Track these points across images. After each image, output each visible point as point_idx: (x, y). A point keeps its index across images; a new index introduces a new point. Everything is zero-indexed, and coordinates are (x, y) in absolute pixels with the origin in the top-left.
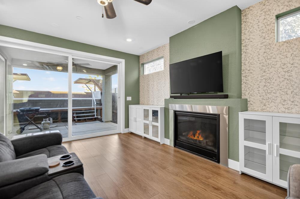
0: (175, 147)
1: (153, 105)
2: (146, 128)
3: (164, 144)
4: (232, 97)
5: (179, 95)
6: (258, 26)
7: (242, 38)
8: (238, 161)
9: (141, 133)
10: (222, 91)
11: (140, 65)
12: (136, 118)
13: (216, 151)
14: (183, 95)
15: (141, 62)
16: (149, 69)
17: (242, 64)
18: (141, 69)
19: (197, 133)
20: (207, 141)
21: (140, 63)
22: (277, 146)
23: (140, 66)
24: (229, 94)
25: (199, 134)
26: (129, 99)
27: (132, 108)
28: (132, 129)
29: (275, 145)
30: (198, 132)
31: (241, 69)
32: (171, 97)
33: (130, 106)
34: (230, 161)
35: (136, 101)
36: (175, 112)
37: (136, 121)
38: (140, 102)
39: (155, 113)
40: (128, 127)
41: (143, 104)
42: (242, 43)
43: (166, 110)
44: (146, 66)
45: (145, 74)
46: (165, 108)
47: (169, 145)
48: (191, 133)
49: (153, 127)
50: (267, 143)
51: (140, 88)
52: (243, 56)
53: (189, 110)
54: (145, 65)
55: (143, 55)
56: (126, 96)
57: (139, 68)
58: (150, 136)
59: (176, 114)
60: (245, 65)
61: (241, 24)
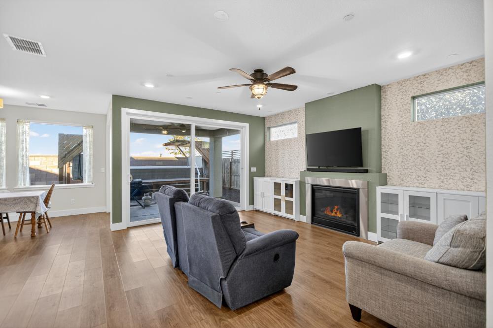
0: (312, 223)
1: (283, 177)
2: (277, 204)
3: (299, 221)
4: (372, 172)
5: (317, 167)
6: (396, 104)
7: (382, 114)
8: (376, 233)
9: (271, 210)
10: (362, 166)
11: (266, 129)
12: (263, 193)
13: (356, 225)
14: (321, 168)
15: (267, 125)
16: (277, 134)
17: (382, 139)
18: (267, 134)
19: (334, 208)
20: (347, 215)
21: (266, 127)
22: (407, 216)
23: (266, 131)
24: (368, 168)
25: (337, 210)
26: (254, 169)
27: (258, 181)
28: (258, 206)
29: (405, 215)
30: (336, 207)
31: (381, 144)
32: (308, 169)
33: (255, 179)
34: (369, 233)
35: (262, 173)
36: (312, 186)
37: (264, 197)
38: (266, 174)
39: (289, 187)
40: (253, 204)
41: (270, 176)
42: (382, 118)
43: (302, 184)
44: (273, 130)
45: (271, 140)
46: (300, 181)
47: (305, 222)
48: (329, 208)
49: (286, 203)
50: (399, 214)
51: (266, 156)
52: (383, 131)
53: (326, 183)
54: (271, 129)
55: (270, 117)
56: (251, 166)
57: (265, 133)
58: (283, 213)
59: (314, 189)
60: (385, 140)
61: (381, 100)
